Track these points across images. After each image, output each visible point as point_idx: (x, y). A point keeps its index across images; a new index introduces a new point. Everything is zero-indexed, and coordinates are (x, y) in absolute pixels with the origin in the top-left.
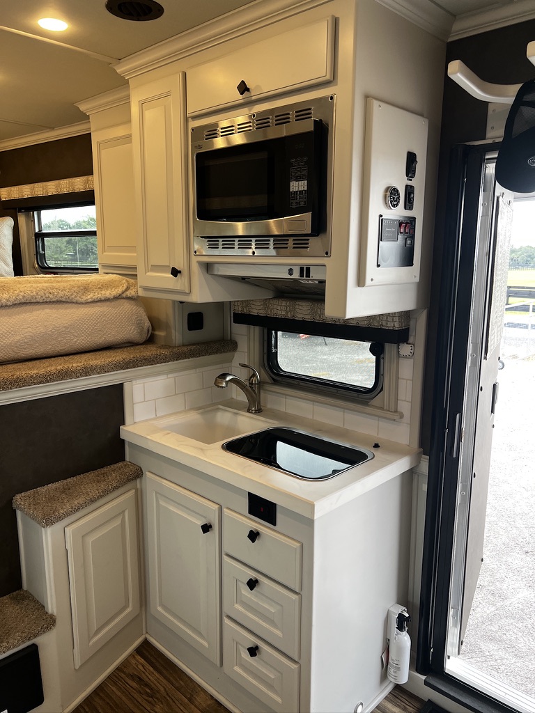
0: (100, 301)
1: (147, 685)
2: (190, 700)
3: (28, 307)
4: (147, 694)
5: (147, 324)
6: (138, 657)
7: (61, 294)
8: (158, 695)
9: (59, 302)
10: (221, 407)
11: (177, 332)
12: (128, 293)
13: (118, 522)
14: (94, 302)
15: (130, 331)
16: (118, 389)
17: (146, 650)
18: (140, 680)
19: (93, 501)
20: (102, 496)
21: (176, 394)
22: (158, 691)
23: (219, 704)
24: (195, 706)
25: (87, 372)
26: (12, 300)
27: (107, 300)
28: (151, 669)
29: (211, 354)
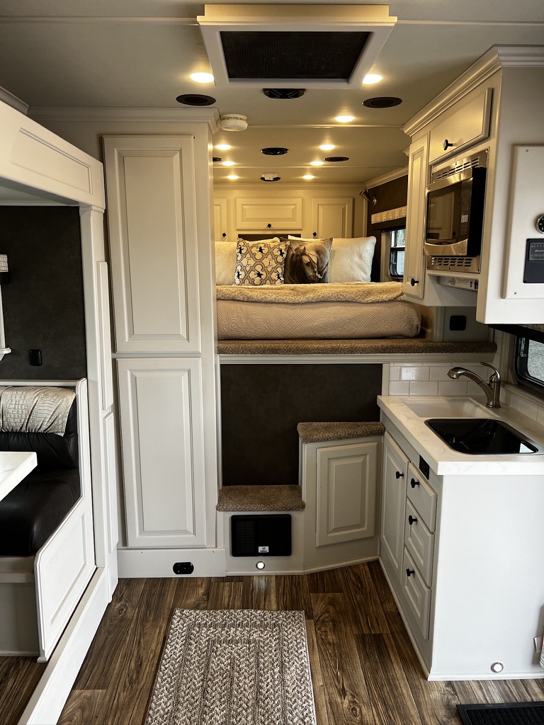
0: (378, 302)
1: (361, 582)
2: (382, 603)
3: (326, 304)
4: (358, 587)
5: (416, 322)
6: (366, 567)
7: (349, 295)
8: (363, 591)
9: (347, 301)
10: (470, 399)
11: (438, 331)
12: (402, 297)
13: (360, 460)
14: (373, 303)
15: (400, 327)
16: (378, 368)
17: (374, 566)
18: (359, 578)
19: (340, 438)
20: (347, 438)
21: (429, 381)
22: (365, 589)
23: (399, 614)
24: (383, 608)
25: (352, 351)
26: (315, 298)
27: (383, 302)
28: (370, 576)
29: (465, 352)
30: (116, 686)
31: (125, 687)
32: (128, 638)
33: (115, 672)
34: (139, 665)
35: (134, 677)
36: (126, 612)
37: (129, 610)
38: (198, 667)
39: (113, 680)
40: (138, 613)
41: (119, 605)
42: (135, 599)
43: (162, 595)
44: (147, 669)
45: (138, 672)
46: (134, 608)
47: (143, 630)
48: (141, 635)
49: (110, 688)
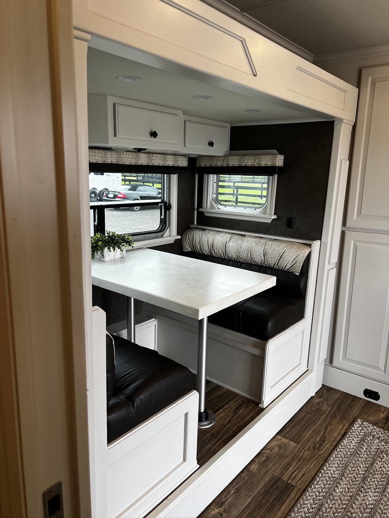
30: (304, 445)
31: (310, 448)
32: (319, 422)
33: (306, 437)
34: (323, 441)
35: (317, 446)
36: (322, 406)
37: (325, 406)
38: (365, 462)
39: (303, 441)
40: (330, 410)
41: (319, 400)
42: (331, 402)
43: (350, 406)
44: (327, 446)
45: (321, 445)
46: (329, 406)
47: (331, 422)
48: (328, 424)
49: (300, 445)
